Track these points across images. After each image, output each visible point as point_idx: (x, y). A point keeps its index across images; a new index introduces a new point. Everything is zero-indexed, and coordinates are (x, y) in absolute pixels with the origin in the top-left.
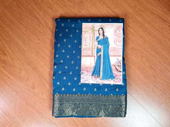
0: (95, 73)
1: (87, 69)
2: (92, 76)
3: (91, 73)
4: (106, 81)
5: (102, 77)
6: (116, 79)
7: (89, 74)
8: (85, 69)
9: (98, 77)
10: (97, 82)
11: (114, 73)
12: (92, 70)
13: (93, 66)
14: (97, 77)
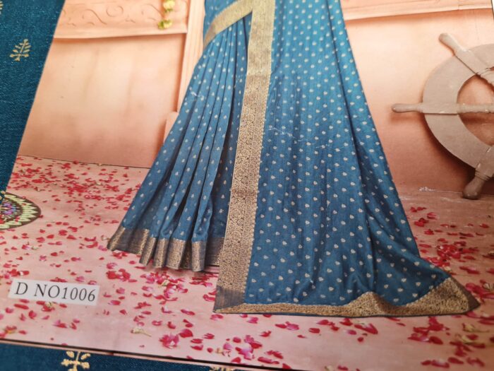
0: (162, 214)
1: (73, 170)
2: (127, 243)
3: (120, 214)
4: (305, 323)
5: (253, 272)
6: (460, 304)
7: (97, 219)
8: (56, 170)
9: (197, 265)
10: (165, 341)
11: (412, 218)
12: (137, 179)
13: (149, 138)
14: (185, 264)
